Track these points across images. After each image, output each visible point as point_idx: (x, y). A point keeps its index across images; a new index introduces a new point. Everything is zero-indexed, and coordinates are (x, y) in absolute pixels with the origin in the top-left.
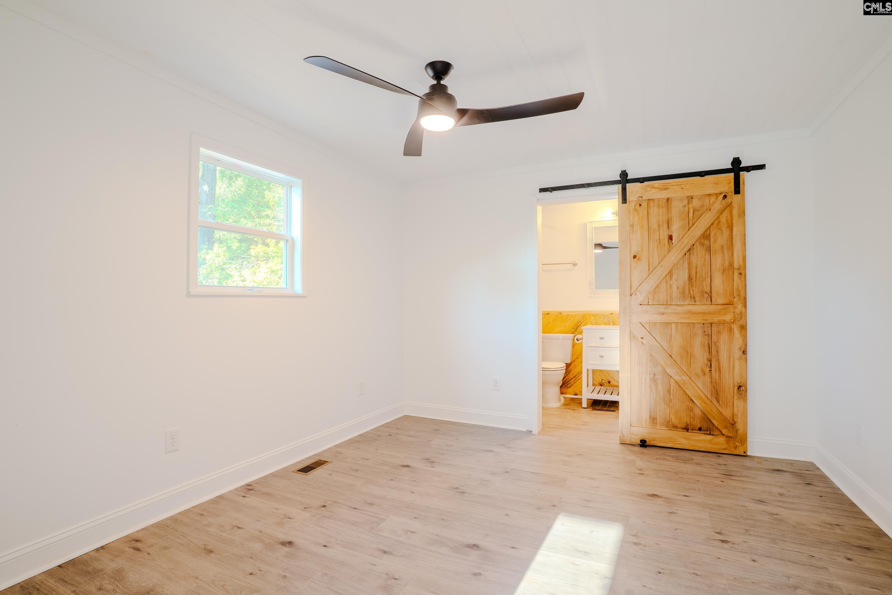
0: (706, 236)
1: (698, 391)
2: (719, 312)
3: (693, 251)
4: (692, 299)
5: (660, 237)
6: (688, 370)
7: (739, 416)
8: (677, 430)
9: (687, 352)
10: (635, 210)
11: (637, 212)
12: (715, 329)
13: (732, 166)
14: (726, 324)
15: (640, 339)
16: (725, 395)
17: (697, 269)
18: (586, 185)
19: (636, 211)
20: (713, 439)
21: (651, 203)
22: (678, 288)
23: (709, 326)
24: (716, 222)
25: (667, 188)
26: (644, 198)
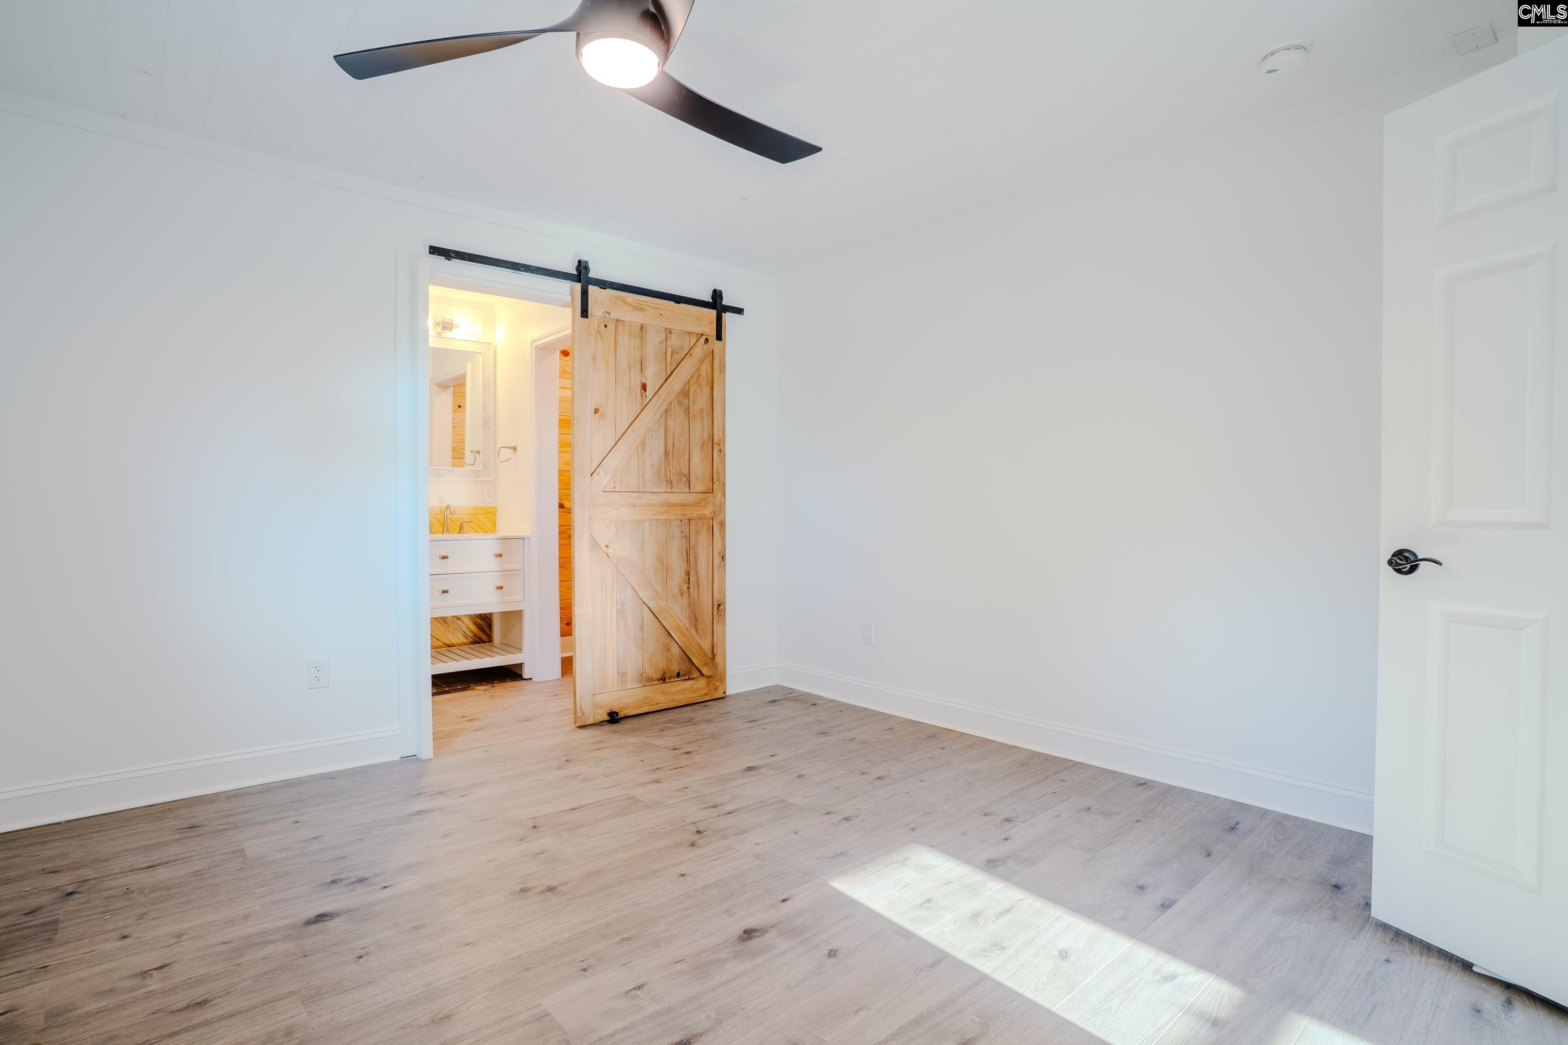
0: (685, 393)
1: (676, 620)
2: (697, 504)
3: (670, 413)
4: (669, 483)
5: (630, 384)
6: (664, 591)
7: (719, 645)
8: (652, 683)
9: (663, 564)
10: (599, 332)
11: (601, 337)
12: (693, 527)
13: (712, 300)
14: (705, 520)
15: (604, 548)
16: (704, 620)
17: (674, 439)
18: (522, 267)
19: (600, 334)
20: (693, 684)
21: (620, 326)
22: (652, 466)
23: (687, 524)
24: (696, 375)
25: (642, 308)
26: (612, 316)
